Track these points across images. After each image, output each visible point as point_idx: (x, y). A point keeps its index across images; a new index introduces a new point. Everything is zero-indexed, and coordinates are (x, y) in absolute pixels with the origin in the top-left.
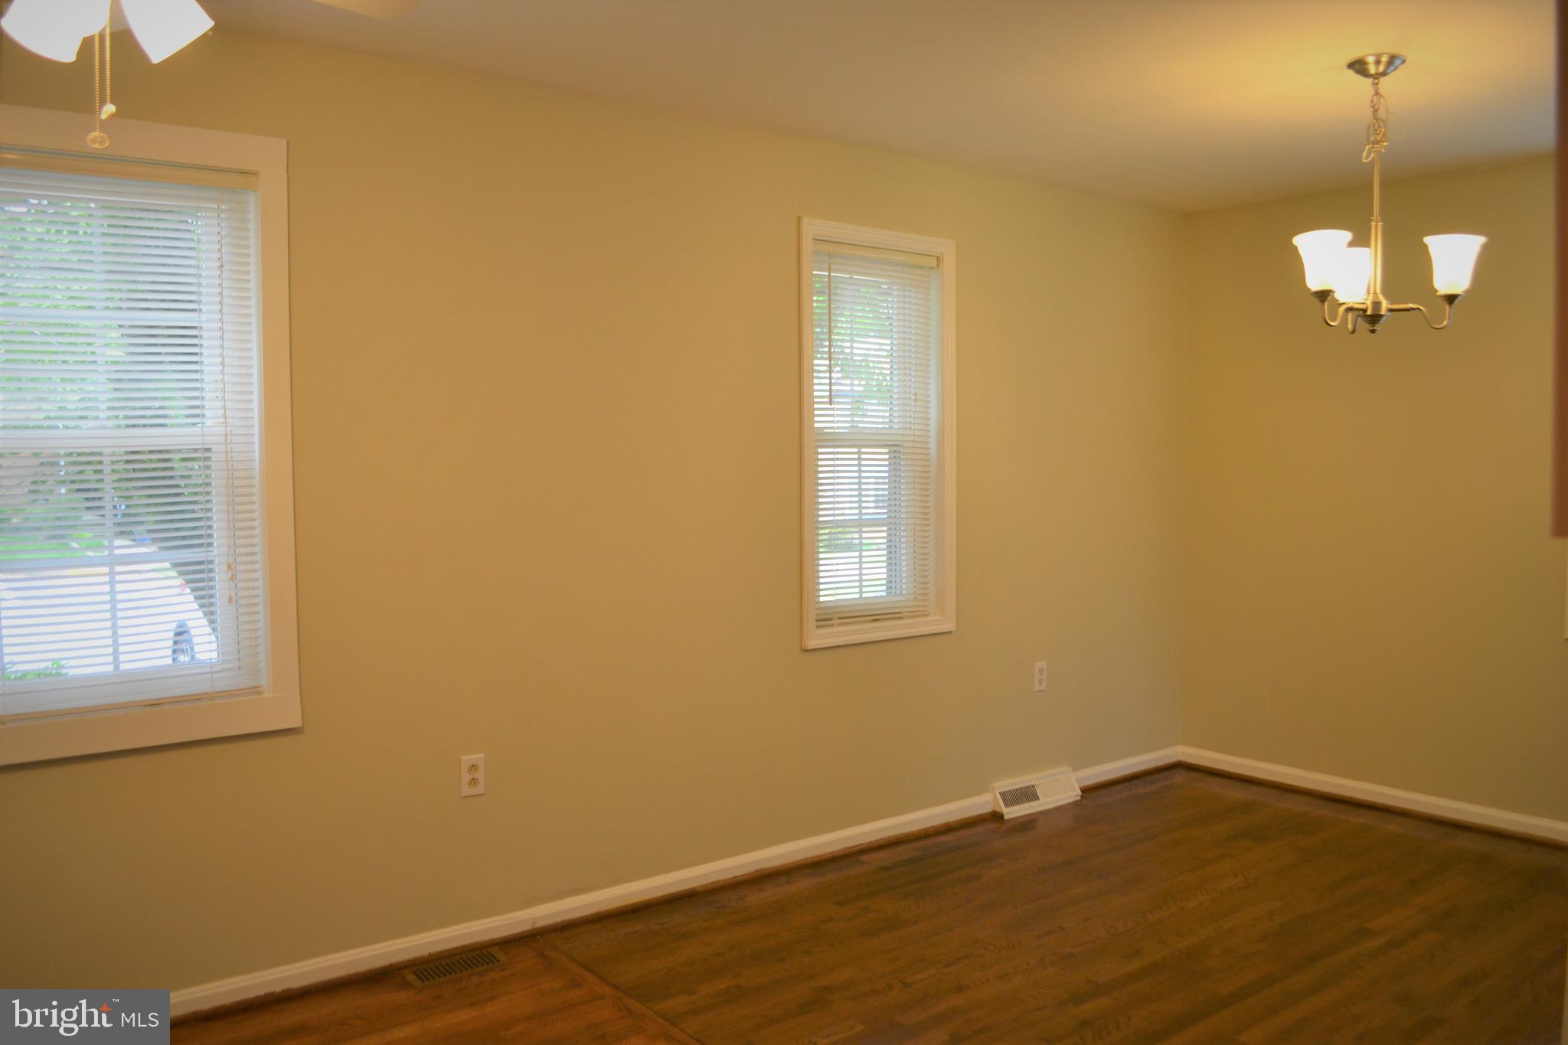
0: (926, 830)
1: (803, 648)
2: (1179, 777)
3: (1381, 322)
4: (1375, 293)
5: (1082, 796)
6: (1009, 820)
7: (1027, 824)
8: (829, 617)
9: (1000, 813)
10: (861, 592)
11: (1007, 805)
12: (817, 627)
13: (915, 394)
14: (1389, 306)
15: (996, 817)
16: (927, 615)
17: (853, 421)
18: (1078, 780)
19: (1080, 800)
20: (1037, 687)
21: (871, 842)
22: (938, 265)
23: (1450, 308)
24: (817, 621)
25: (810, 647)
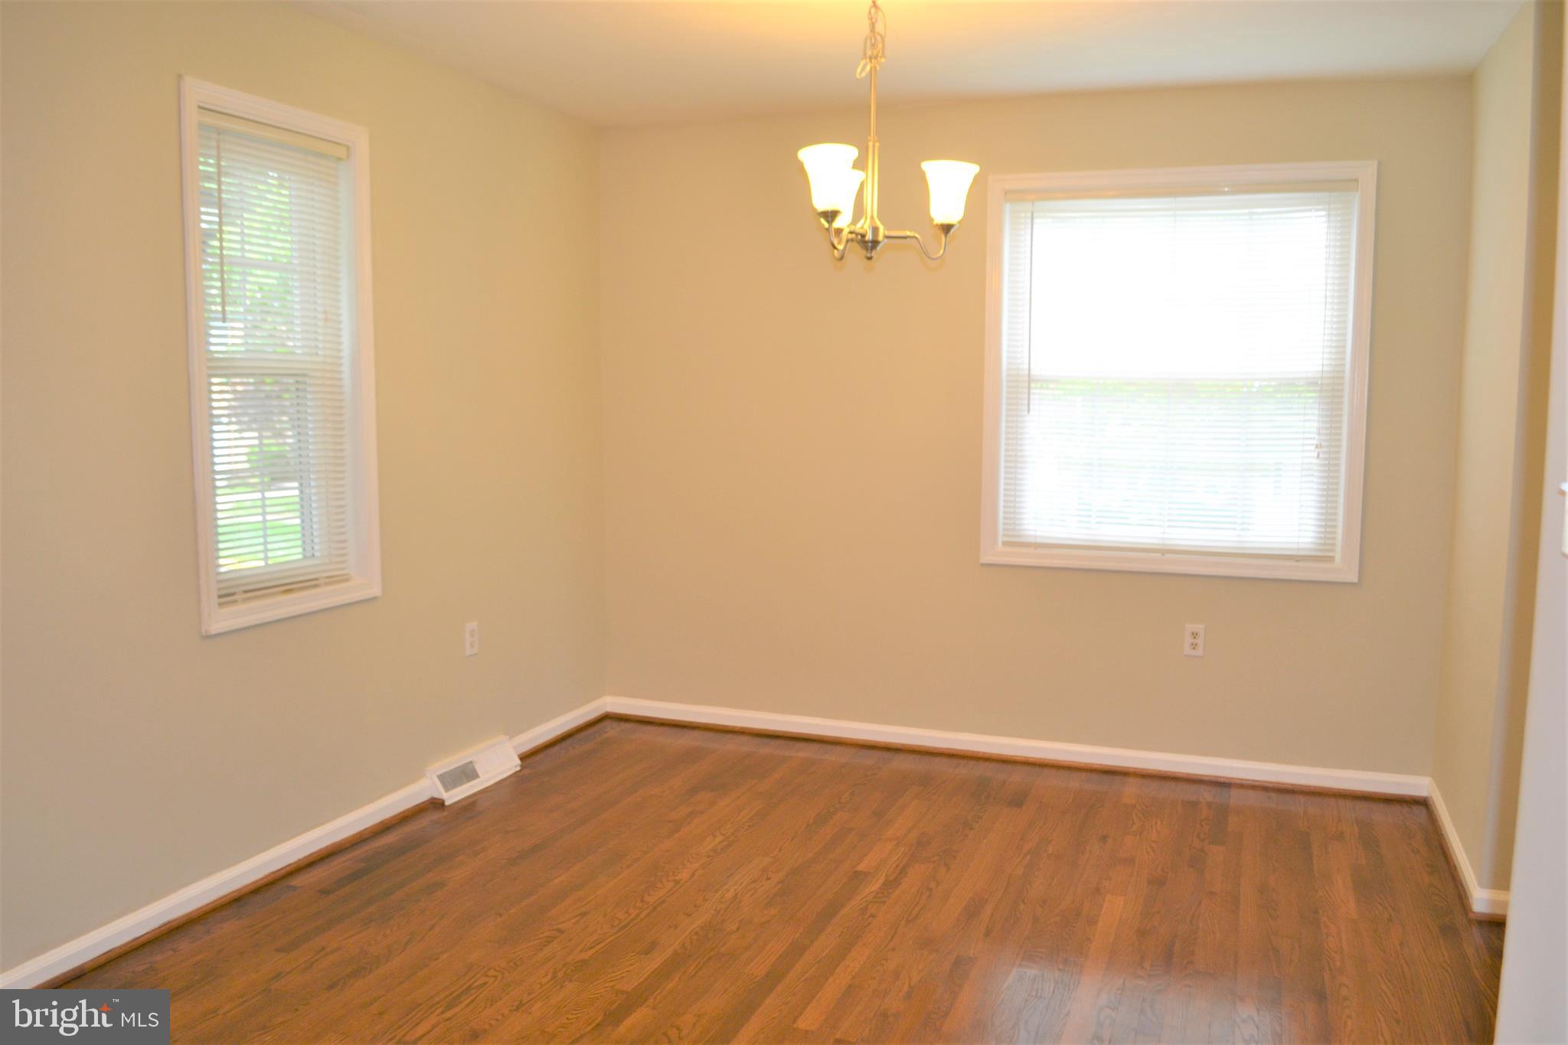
0: (361, 833)
1: (204, 634)
2: (612, 730)
3: (878, 248)
4: (872, 217)
5: (521, 766)
6: (449, 806)
7: (468, 807)
8: (234, 591)
9: (439, 799)
10: (266, 558)
11: (447, 789)
12: (221, 605)
13: (325, 312)
14: (887, 233)
15: (436, 804)
16: (347, 580)
17: (247, 343)
18: (514, 748)
19: (520, 771)
20: (469, 651)
21: (299, 860)
22: (348, 157)
23: (946, 237)
24: (220, 597)
25: (213, 633)
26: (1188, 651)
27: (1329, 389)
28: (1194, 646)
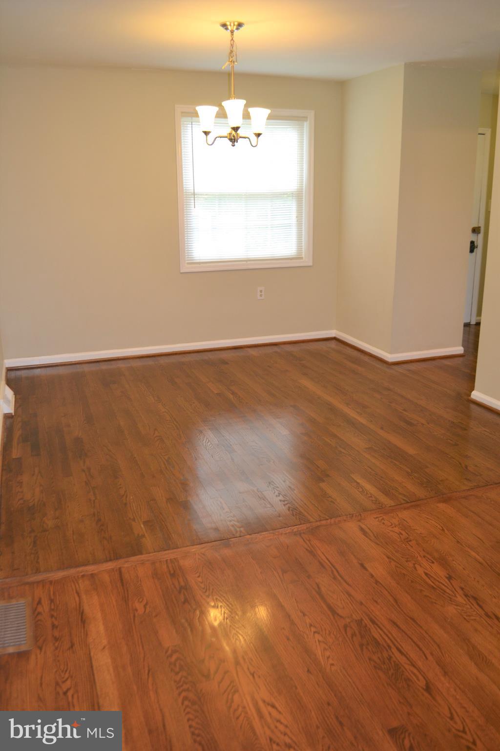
26: (259, 297)
27: (298, 196)
28: (261, 296)
